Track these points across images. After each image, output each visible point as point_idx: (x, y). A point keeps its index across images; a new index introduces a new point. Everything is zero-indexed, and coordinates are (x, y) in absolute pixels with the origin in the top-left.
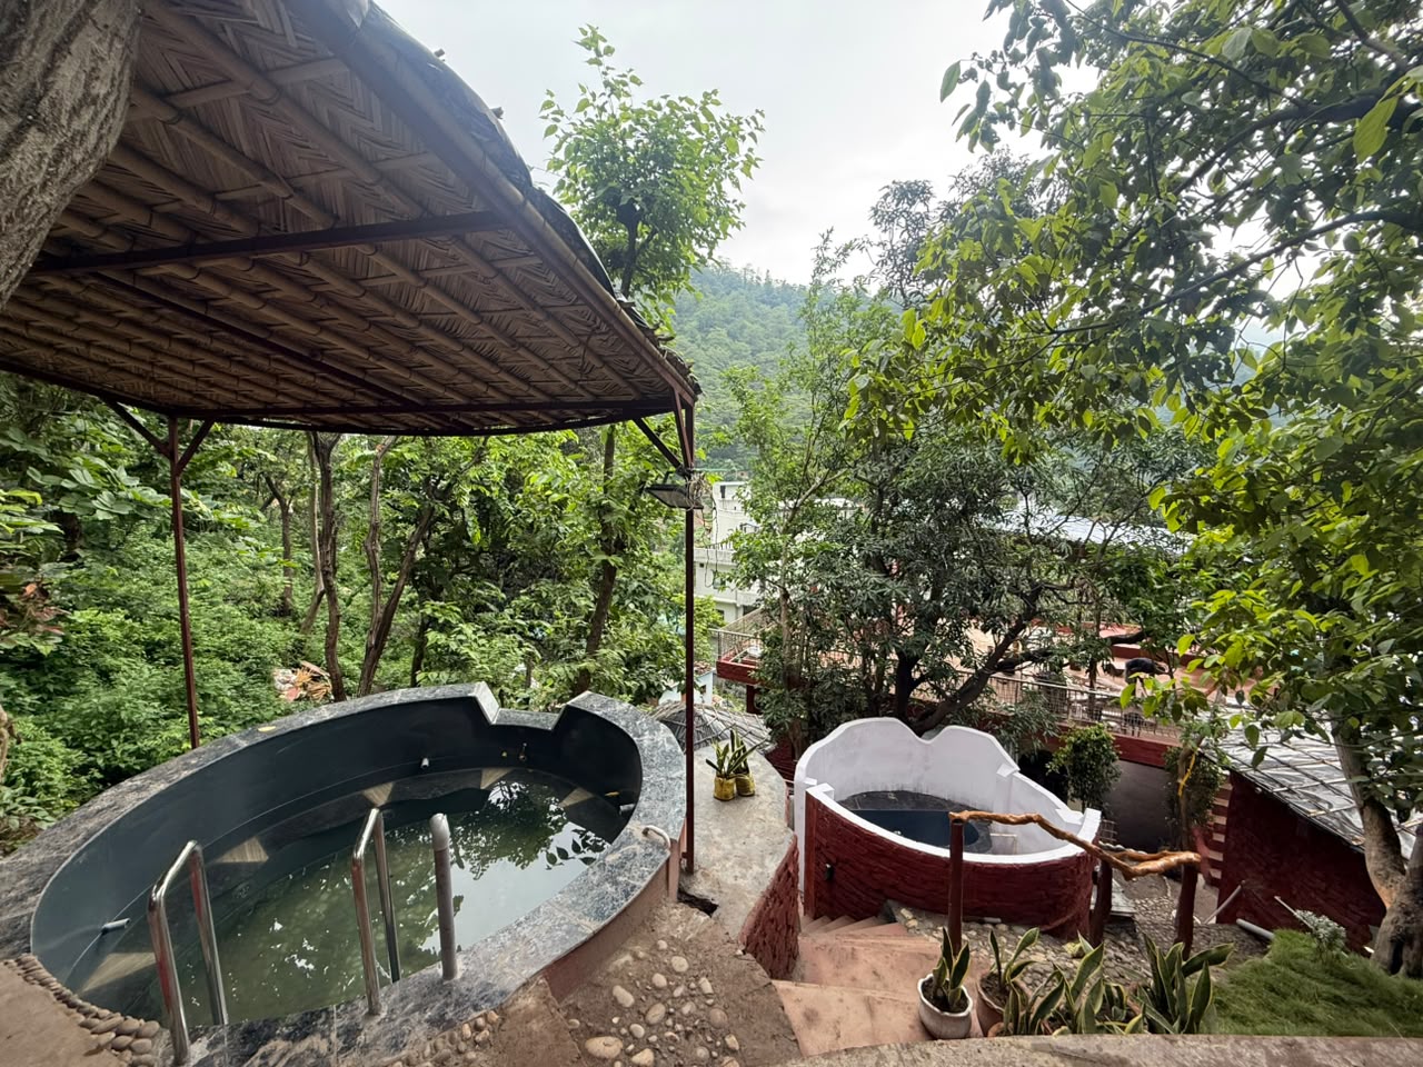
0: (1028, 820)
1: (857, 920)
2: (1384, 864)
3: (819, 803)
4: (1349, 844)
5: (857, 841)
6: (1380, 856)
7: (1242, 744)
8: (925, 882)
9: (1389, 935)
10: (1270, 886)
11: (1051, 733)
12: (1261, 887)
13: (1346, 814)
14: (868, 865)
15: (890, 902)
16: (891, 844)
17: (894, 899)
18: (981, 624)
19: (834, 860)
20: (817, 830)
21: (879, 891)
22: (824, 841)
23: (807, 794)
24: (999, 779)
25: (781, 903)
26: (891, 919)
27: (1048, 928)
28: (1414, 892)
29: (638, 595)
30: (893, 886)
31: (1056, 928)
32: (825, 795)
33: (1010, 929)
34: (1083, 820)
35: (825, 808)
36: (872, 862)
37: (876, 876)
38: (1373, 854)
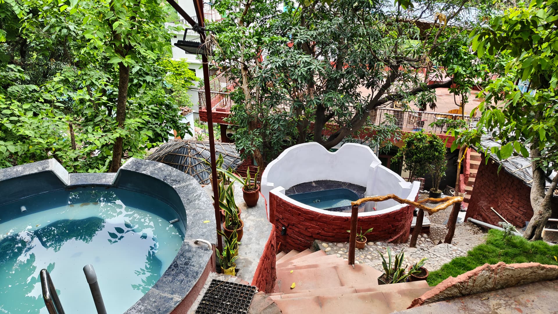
0: (389, 198)
1: (301, 252)
2: (537, 195)
3: (277, 197)
4: (525, 183)
5: (299, 214)
6: (537, 191)
7: (490, 139)
8: (335, 230)
9: (532, 224)
10: (489, 203)
11: (398, 138)
12: (486, 204)
13: (527, 169)
14: (304, 225)
15: (316, 241)
16: (317, 214)
17: (318, 239)
18: (366, 82)
19: (286, 225)
20: (277, 211)
21: (311, 237)
22: (281, 216)
23: (270, 193)
24: (371, 170)
25: (269, 259)
26: (317, 249)
27: (392, 240)
28: (545, 205)
29: (141, 75)
30: (318, 234)
31: (395, 239)
32: (279, 192)
33: (375, 243)
34: (412, 187)
35: (281, 199)
36: (307, 224)
37: (309, 230)
38: (534, 190)
